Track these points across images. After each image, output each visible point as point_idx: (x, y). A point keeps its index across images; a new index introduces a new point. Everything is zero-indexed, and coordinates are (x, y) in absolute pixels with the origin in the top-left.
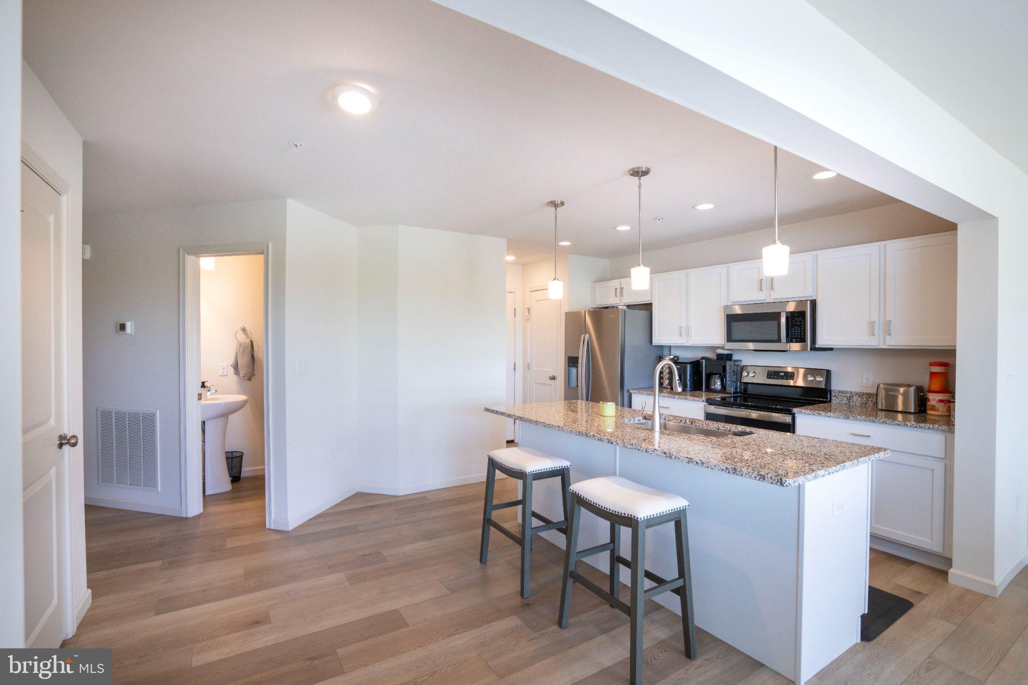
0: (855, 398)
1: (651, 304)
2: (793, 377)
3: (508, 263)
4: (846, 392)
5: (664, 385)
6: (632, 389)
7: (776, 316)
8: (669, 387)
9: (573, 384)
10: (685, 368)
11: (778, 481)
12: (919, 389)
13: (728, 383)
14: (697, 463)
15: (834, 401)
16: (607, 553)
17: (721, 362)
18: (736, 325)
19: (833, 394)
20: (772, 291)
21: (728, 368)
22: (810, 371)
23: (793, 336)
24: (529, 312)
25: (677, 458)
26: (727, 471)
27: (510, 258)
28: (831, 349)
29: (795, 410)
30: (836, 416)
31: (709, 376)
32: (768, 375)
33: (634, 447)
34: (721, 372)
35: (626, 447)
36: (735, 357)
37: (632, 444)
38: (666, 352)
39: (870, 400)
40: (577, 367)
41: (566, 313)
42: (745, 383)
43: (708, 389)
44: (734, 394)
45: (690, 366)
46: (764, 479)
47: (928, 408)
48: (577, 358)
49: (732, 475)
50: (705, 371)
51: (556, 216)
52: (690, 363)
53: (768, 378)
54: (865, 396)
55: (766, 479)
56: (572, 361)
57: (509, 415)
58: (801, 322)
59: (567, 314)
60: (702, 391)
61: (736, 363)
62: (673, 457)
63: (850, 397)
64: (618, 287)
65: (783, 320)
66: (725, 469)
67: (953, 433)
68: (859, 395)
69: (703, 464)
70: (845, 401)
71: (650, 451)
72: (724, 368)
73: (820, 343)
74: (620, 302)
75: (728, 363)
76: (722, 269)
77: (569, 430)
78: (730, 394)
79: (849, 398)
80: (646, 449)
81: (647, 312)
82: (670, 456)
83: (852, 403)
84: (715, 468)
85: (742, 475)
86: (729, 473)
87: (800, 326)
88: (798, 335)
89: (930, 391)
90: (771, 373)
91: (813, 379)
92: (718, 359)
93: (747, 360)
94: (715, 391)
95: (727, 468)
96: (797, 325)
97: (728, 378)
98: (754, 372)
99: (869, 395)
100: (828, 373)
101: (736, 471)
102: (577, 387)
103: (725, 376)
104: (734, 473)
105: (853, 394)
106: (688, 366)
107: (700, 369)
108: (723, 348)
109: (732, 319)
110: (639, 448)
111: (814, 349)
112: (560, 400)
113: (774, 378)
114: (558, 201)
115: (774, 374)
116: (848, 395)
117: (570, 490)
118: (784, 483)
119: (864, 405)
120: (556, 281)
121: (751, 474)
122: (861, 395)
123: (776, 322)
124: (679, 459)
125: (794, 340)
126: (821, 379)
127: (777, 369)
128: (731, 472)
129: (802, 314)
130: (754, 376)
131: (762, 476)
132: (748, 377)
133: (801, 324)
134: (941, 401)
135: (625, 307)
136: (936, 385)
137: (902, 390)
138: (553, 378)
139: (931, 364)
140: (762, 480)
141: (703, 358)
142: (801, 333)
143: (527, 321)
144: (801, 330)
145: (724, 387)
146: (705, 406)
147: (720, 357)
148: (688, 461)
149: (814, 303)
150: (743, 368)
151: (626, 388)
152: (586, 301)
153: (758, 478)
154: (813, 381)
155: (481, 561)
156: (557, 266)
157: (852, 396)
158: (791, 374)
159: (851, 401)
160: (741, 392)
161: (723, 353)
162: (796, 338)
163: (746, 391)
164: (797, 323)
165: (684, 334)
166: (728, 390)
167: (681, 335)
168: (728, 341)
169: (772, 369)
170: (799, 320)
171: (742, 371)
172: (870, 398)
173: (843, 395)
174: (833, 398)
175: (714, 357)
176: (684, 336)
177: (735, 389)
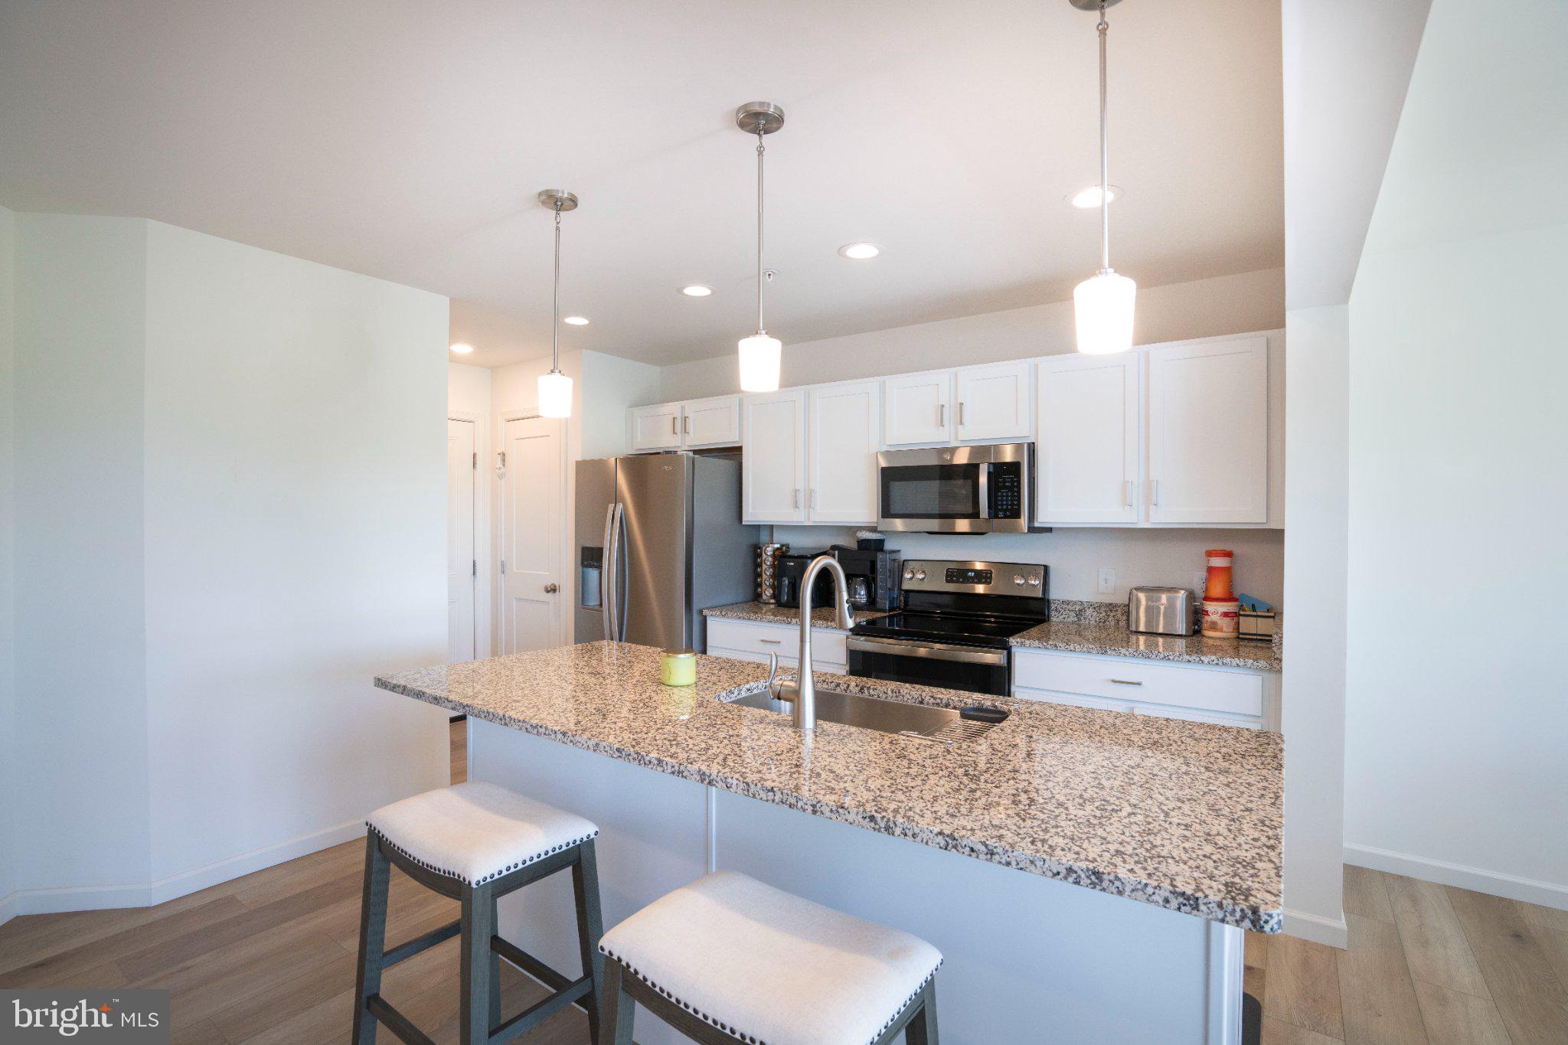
0: (1089, 612)
1: (739, 449)
2: (991, 578)
3: (454, 359)
4: (1075, 603)
5: (764, 597)
6: (708, 608)
7: (969, 472)
8: (772, 601)
9: (593, 602)
10: (803, 566)
11: (1244, 917)
12: (1191, 596)
13: (880, 591)
14: (972, 850)
15: (1055, 618)
17: (866, 555)
18: (898, 488)
19: (1053, 607)
20: (960, 427)
21: (879, 565)
22: (1017, 569)
23: (1000, 507)
24: (504, 463)
25: (910, 833)
26: (1071, 879)
27: (462, 349)
28: (1050, 530)
29: (1009, 641)
30: (1085, 649)
32: (947, 576)
33: (777, 799)
34: (868, 573)
35: (754, 796)
36: (889, 546)
37: (772, 790)
38: (764, 537)
39: (1112, 615)
40: (600, 567)
41: (578, 463)
42: (905, 591)
44: (890, 611)
46: (1196, 907)
47: (1205, 626)
48: (600, 550)
49: (1089, 890)
51: (558, 229)
52: (812, 557)
53: (947, 581)
54: (1103, 609)
55: (1202, 907)
56: (590, 557)
57: (436, 699)
58: (1012, 482)
59: (580, 465)
61: (892, 556)
62: (898, 831)
63: (1080, 611)
64: (678, 415)
65: (983, 480)
66: (1063, 872)
67: (1280, 671)
68: (1095, 608)
69: (992, 854)
70: (1073, 618)
71: (826, 810)
72: (872, 565)
73: (1043, 519)
74: (682, 444)
75: (880, 556)
76: (871, 385)
77: (592, 743)
78: (885, 611)
79: (1079, 614)
80: (814, 806)
81: (732, 462)
82: (887, 829)
83: (1083, 622)
84: (1032, 868)
85: (1120, 893)
86: (1077, 882)
87: (1011, 488)
88: (1007, 505)
89: (1207, 599)
90: (953, 572)
91: (1023, 581)
92: (860, 549)
94: (858, 608)
95: (1070, 870)
96: (1005, 487)
97: (879, 584)
98: (923, 572)
99: (1111, 607)
100: (1047, 570)
101: (1100, 879)
102: (601, 605)
103: (874, 580)
104: (1094, 885)
105: (1086, 605)
108: (874, 529)
109: (893, 477)
110: (793, 801)
111: (1033, 530)
112: (566, 644)
113: (957, 582)
114: (563, 192)
115: (955, 574)
116: (1077, 608)
117: (602, 949)
118: (1266, 922)
119: (1102, 625)
120: (557, 375)
121: (1150, 890)
122: (1097, 607)
123: (970, 482)
124: (914, 836)
125: (1002, 513)
126: (1037, 582)
127: (960, 566)
128: (1085, 881)
129: (1014, 468)
130: (923, 579)
131: (1188, 899)
132: (912, 581)
133: (1013, 486)
134: (1226, 615)
135: (691, 454)
136: (1218, 589)
138: (552, 590)
139: (1210, 554)
140: (1188, 909)
141: (835, 547)
142: (1012, 501)
143: (501, 477)
144: (1012, 496)
145: (872, 598)
146: (847, 638)
147: (863, 544)
148: (943, 843)
149: (1032, 448)
150: (903, 565)
151: (696, 607)
152: (618, 442)
153: (1174, 903)
154: (1022, 585)
157: (1084, 609)
158: (987, 573)
159: (1082, 618)
160: (900, 609)
161: (870, 538)
162: (1005, 511)
163: (908, 605)
164: (1007, 484)
165: (801, 503)
166: (879, 606)
167: (796, 506)
168: (884, 516)
169: (952, 566)
170: (1008, 478)
171: (902, 571)
172: (1111, 611)
173: (1069, 607)
174: (1053, 613)
175: (854, 545)
176: (802, 508)
177: (891, 602)
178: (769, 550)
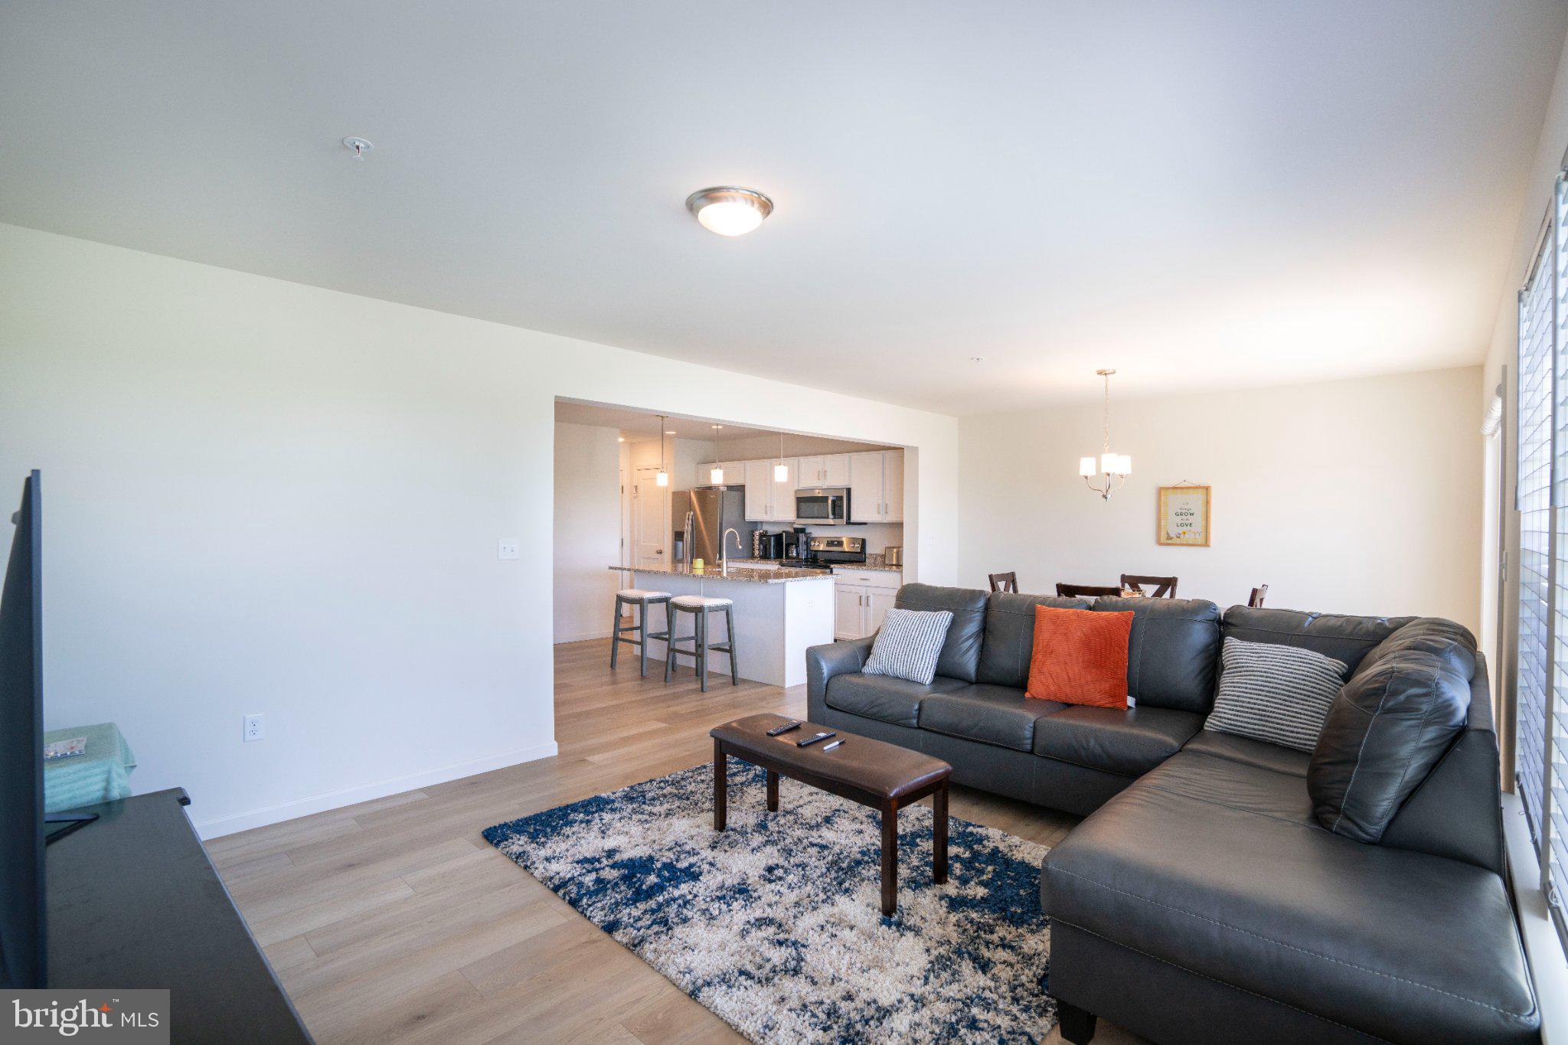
0: (878, 559)
1: (743, 487)
2: (842, 544)
3: (620, 444)
5: (755, 554)
7: (825, 499)
8: (749, 554)
9: (680, 556)
10: (770, 540)
13: (802, 551)
15: (869, 560)
16: (693, 642)
17: (796, 534)
18: (803, 505)
19: (868, 556)
20: (825, 481)
21: (802, 539)
22: (854, 540)
23: (836, 514)
24: (636, 489)
27: (621, 440)
28: (865, 524)
29: (832, 566)
30: (867, 570)
31: (788, 545)
32: (827, 543)
34: (797, 542)
35: (706, 579)
36: (807, 531)
38: (752, 525)
40: (683, 539)
41: (673, 493)
42: (814, 551)
43: (787, 556)
44: (804, 557)
45: (774, 538)
48: (683, 532)
50: (785, 542)
52: (774, 536)
53: (827, 546)
56: (678, 536)
57: (628, 569)
58: (841, 504)
60: (783, 556)
61: (807, 535)
63: (874, 556)
65: (830, 502)
72: (798, 539)
73: (854, 519)
74: (720, 483)
75: (801, 535)
76: (795, 460)
77: (671, 573)
79: (875, 559)
81: (741, 492)
83: (876, 562)
87: (840, 507)
88: (839, 513)
93: (816, 533)
96: (838, 506)
97: (801, 547)
98: (819, 542)
100: (864, 541)
102: (683, 558)
103: (799, 546)
105: (877, 555)
106: (772, 538)
107: (781, 541)
108: (796, 523)
109: (800, 501)
111: (849, 523)
113: (830, 545)
115: (830, 543)
117: (671, 603)
123: (826, 503)
125: (838, 517)
126: (858, 546)
127: (832, 539)
129: (840, 498)
130: (818, 545)
132: (814, 546)
135: (725, 488)
137: (895, 550)
138: (660, 552)
141: (783, 532)
143: (635, 497)
144: (841, 510)
145: (798, 554)
147: (794, 530)
149: (849, 491)
150: (814, 539)
152: (690, 482)
154: (854, 546)
155: (611, 667)
156: (664, 446)
161: (798, 528)
166: (800, 557)
167: (764, 512)
168: (798, 518)
169: (829, 540)
171: (810, 540)
175: (792, 530)
176: (766, 513)
178: (757, 533)
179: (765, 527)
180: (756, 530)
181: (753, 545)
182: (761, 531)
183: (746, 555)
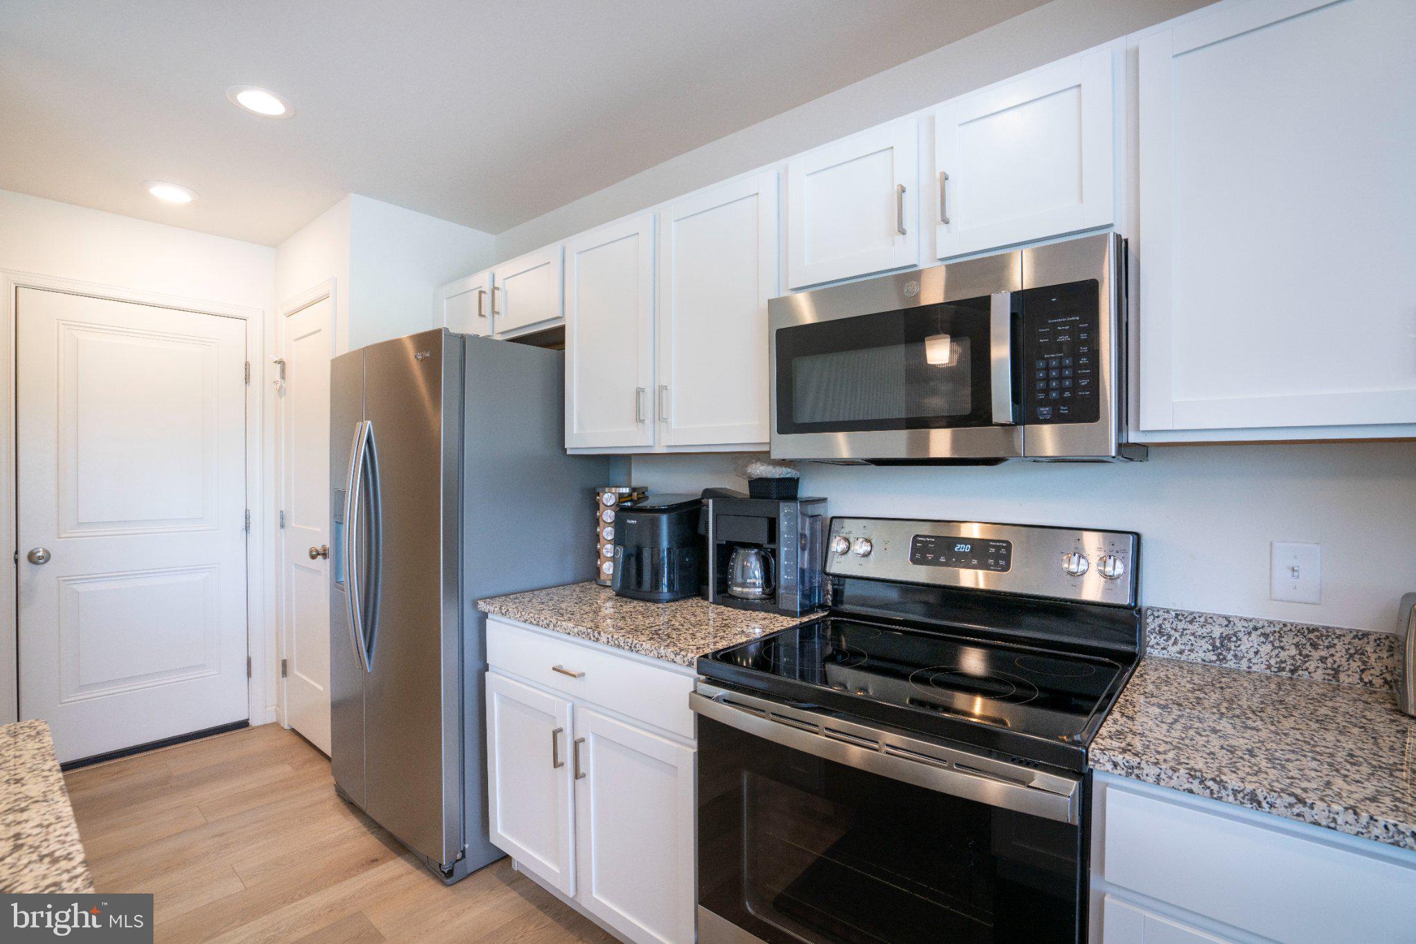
0: (1248, 644)
1: (562, 330)
2: (1007, 558)
4: (1209, 620)
5: (602, 576)
6: (484, 599)
10: (656, 525)
13: (784, 575)
15: (1158, 652)
17: (764, 507)
18: (812, 370)
19: (1152, 624)
21: (784, 524)
23: (1043, 395)
24: (283, 371)
31: (727, 552)
32: (915, 550)
34: (763, 538)
36: (807, 490)
38: (616, 475)
39: (1316, 655)
41: (332, 361)
42: (835, 576)
43: (725, 595)
45: (670, 522)
50: (715, 537)
52: (669, 510)
53: (914, 561)
54: (1288, 640)
58: (1074, 331)
59: (334, 364)
60: (707, 599)
61: (811, 510)
63: (1223, 638)
64: (487, 288)
68: (1265, 635)
70: (1202, 654)
72: (773, 525)
73: (1152, 425)
74: (492, 329)
75: (785, 509)
78: (792, 614)
79: (1223, 644)
81: (552, 353)
83: (1231, 665)
87: (1070, 350)
88: (1061, 390)
90: (925, 544)
92: (751, 497)
94: (744, 604)
96: (1059, 348)
97: (783, 562)
98: (868, 541)
99: (1312, 636)
103: (774, 553)
105: (1239, 626)
106: (664, 519)
107: (701, 531)
113: (935, 563)
116: (1217, 632)
119: (1288, 677)
122: (1274, 633)
125: (1045, 410)
126: (1112, 570)
127: (938, 531)
130: (866, 555)
132: (846, 557)
133: (1076, 356)
141: (708, 493)
142: (1075, 378)
143: (280, 395)
144: (1075, 366)
145: (771, 590)
146: (692, 685)
147: (760, 487)
150: (831, 527)
154: (1081, 575)
157: (1235, 634)
158: (998, 548)
159: (1230, 657)
160: (822, 607)
161: (770, 476)
162: (1054, 404)
163: (842, 602)
164: (1062, 339)
165: (648, 414)
166: (783, 604)
167: (639, 420)
168: (782, 429)
169: (925, 530)
170: (1064, 324)
171: (829, 535)
172: (1315, 646)
173: (1195, 627)
174: (1152, 639)
175: (743, 489)
176: (648, 421)
177: (808, 595)
178: (608, 498)
179: (641, 477)
180: (608, 485)
181: (597, 538)
182: (626, 490)
183: (569, 576)
